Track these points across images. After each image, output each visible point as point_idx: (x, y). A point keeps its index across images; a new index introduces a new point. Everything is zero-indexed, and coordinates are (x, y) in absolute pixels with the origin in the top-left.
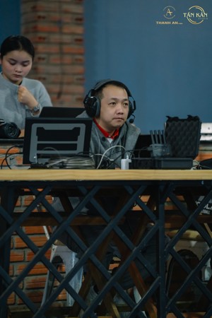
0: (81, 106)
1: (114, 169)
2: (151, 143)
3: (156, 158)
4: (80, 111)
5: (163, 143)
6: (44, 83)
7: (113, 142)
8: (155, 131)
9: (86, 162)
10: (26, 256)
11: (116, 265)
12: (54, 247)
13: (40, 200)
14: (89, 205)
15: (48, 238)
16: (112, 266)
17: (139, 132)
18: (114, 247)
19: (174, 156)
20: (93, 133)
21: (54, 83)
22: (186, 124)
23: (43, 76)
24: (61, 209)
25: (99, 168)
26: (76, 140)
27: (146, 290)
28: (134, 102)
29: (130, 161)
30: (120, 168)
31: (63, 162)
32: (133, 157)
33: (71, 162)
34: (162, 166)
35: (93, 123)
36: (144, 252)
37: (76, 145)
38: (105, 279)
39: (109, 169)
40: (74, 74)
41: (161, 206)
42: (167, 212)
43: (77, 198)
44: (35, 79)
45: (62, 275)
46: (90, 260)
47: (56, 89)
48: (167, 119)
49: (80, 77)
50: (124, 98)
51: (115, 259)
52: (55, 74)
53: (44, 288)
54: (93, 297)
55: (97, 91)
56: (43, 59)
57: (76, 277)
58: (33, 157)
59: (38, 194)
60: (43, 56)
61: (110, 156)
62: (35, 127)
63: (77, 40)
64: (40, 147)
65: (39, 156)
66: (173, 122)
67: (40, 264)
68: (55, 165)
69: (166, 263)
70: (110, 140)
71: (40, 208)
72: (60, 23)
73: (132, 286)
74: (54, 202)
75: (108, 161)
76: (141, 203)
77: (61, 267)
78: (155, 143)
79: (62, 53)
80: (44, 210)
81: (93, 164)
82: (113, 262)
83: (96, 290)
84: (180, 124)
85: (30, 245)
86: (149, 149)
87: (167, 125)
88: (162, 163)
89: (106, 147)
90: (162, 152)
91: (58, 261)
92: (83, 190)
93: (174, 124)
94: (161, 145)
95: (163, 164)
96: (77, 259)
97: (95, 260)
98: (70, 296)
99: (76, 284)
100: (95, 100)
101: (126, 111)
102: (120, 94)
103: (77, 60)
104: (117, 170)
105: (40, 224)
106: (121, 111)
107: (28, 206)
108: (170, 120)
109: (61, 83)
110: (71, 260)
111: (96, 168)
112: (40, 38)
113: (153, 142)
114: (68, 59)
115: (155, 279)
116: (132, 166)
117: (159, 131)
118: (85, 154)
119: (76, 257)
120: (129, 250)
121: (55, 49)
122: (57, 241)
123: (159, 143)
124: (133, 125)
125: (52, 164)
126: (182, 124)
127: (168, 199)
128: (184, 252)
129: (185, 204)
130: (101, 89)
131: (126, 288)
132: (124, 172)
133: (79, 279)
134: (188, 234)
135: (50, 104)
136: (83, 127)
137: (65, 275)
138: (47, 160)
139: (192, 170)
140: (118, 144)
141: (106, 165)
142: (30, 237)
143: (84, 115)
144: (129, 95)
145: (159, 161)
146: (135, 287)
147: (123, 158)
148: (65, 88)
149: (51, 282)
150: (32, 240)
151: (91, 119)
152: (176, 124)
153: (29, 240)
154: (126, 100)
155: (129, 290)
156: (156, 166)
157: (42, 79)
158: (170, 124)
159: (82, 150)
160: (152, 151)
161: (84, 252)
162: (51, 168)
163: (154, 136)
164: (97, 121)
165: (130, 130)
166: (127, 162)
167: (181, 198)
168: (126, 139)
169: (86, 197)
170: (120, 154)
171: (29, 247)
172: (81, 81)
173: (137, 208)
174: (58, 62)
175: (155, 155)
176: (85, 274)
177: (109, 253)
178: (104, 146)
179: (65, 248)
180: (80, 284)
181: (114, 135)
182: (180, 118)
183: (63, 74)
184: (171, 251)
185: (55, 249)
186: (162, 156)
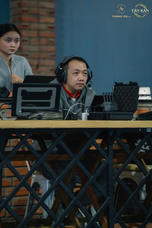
0: (53, 74)
1: (77, 120)
2: (103, 102)
3: (107, 112)
4: (52, 78)
5: (112, 101)
6: (27, 59)
7: (76, 101)
8: (106, 93)
9: (57, 115)
10: (14, 183)
11: (78, 189)
12: (34, 176)
13: (24, 142)
14: (59, 146)
15: (29, 169)
16: (75, 190)
17: (94, 93)
18: (76, 176)
19: (120, 111)
20: (61, 94)
21: (33, 58)
22: (128, 88)
23: (26, 53)
24: (39, 148)
25: (66, 120)
26: (50, 99)
27: (100, 207)
28: (91, 72)
29: (88, 114)
30: (81, 119)
31: (40, 115)
32: (90, 111)
33: (46, 115)
34: (111, 118)
35: (62, 87)
36: (98, 179)
37: (50, 102)
38: (70, 199)
39: (73, 120)
40: (48, 52)
41: (110, 147)
42: (115, 151)
43: (50, 141)
44: (21, 55)
45: (39, 196)
46: (59, 185)
47: (35, 62)
48: (115, 84)
49: (53, 54)
50: (84, 69)
51: (77, 184)
52: (35, 52)
53: (26, 205)
54: (61, 212)
55: (65, 64)
56: (26, 41)
57: (49, 197)
58: (19, 112)
59: (22, 138)
60: (26, 39)
61: (73, 111)
62: (20, 89)
63: (50, 27)
64: (23, 104)
65: (23, 111)
66: (119, 86)
67: (23, 188)
68: (34, 117)
69: (114, 187)
70: (74, 100)
71: (23, 148)
72: (38, 15)
73: (89, 204)
74: (34, 144)
75: (73, 114)
76: (96, 145)
77: (38, 190)
78: (106, 101)
79: (39, 37)
80: (26, 149)
81: (62, 116)
82: (76, 187)
83: (64, 207)
84: (124, 88)
85: (16, 174)
86: (102, 106)
87: (115, 89)
88: (111, 115)
89: (71, 104)
90: (111, 108)
91: (37, 186)
92: (55, 135)
93: (120, 88)
94: (110, 103)
95: (112, 117)
96: (50, 184)
97: (63, 185)
98: (45, 211)
99: (49, 203)
100: (63, 70)
101: (85, 78)
102: (81, 66)
103: (50, 42)
104: (79, 121)
105: (23, 159)
106: (82, 79)
107: (15, 147)
108: (117, 85)
109: (39, 59)
110: (46, 185)
111: (64, 119)
112: (24, 26)
113: (105, 100)
114: (43, 41)
115: (106, 199)
116: (90, 118)
117: (109, 93)
118: (56, 109)
119: (49, 183)
120: (88, 178)
121: (34, 33)
122: (35, 172)
123: (109, 101)
124: (90, 88)
125: (32, 117)
126: (126, 88)
127: (115, 142)
128: (127, 180)
129: (128, 145)
130: (67, 63)
131: (85, 205)
132: (84, 122)
133: (51, 199)
134: (130, 167)
135: (31, 74)
136: (54, 90)
137: (41, 196)
138: (28, 113)
139: (132, 121)
140: (80, 102)
141: (71, 117)
142: (16, 168)
143: (55, 81)
144: (88, 67)
145: (109, 114)
146: (92, 205)
147: (83, 112)
148: (42, 62)
149: (31, 201)
150: (18, 171)
151: (61, 84)
152: (121, 87)
153: (16, 171)
154: (85, 71)
155: (87, 207)
156: (107, 118)
157: (26, 56)
158: (117, 88)
159: (54, 107)
160: (104, 107)
161: (55, 179)
162: (32, 119)
163: (105, 96)
164: (65, 85)
165: (88, 92)
166: (86, 115)
167: (125, 141)
168: (85, 98)
169: (57, 140)
170: (81, 109)
171: (16, 176)
172: (53, 57)
173: (93, 148)
174: (37, 43)
175: (106, 110)
176: (55, 195)
177: (72, 180)
178: (69, 104)
179: (41, 177)
180: (52, 202)
181: (76, 95)
182: (124, 84)
183: (40, 51)
184: (117, 179)
185: (34, 178)
186: (111, 111)
